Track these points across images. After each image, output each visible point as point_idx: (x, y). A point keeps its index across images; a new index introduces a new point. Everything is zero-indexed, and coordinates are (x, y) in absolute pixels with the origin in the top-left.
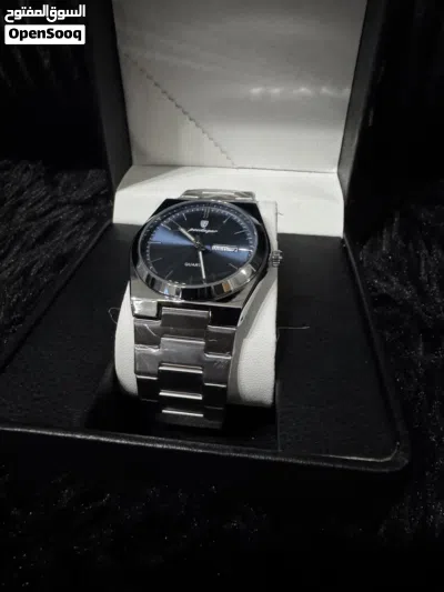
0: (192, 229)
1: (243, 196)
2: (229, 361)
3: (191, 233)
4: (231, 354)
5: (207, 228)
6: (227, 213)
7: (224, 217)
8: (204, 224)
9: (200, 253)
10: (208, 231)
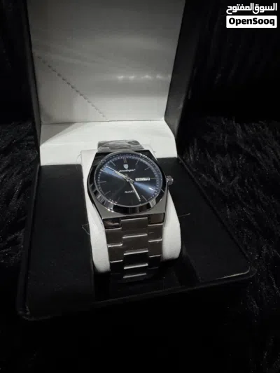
0: (121, 171)
1: (134, 144)
2: (161, 241)
3: (121, 173)
4: (162, 238)
5: (129, 169)
6: (136, 158)
7: (136, 161)
8: (126, 166)
9: (132, 185)
10: (130, 171)
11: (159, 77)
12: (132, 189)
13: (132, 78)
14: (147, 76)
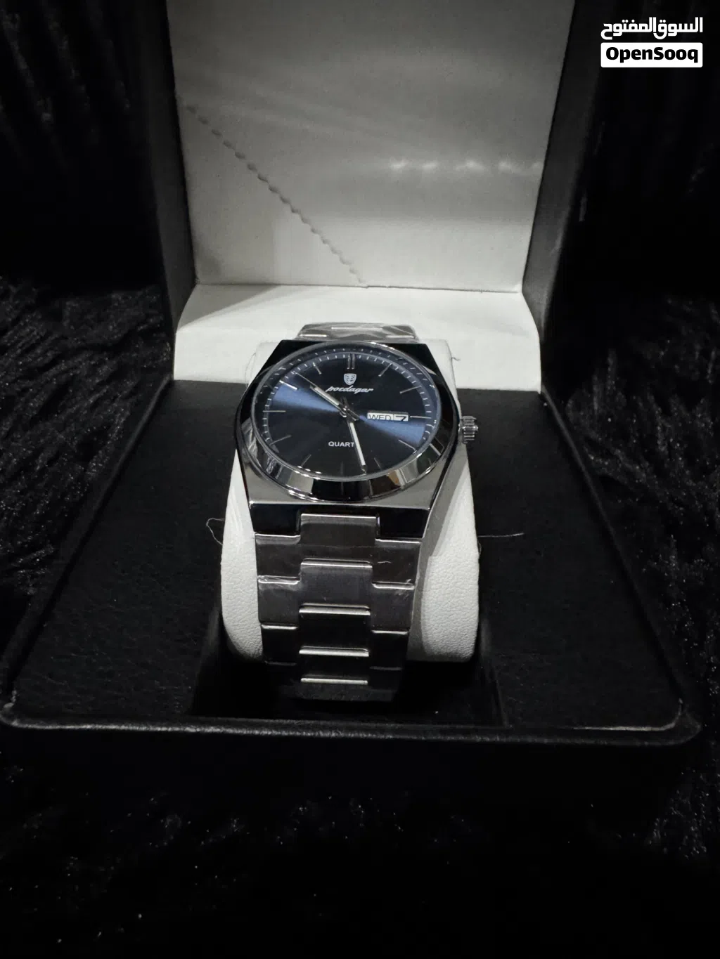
0: (331, 388)
1: (398, 333)
2: (411, 593)
3: (331, 393)
4: (413, 582)
5: (356, 385)
6: (384, 360)
7: (380, 367)
8: (350, 378)
9: (352, 426)
10: (357, 391)
11: (505, 165)
12: (351, 439)
13: (429, 166)
14: (472, 165)
